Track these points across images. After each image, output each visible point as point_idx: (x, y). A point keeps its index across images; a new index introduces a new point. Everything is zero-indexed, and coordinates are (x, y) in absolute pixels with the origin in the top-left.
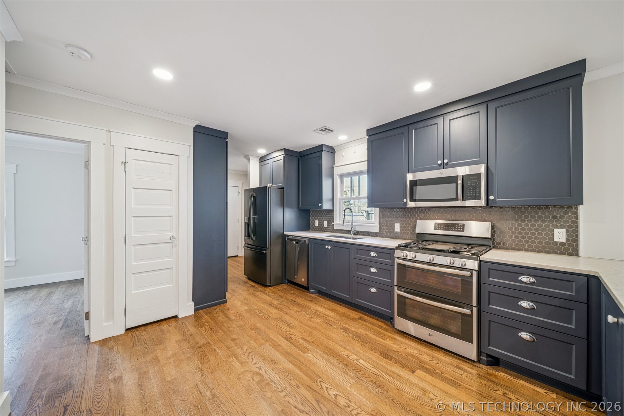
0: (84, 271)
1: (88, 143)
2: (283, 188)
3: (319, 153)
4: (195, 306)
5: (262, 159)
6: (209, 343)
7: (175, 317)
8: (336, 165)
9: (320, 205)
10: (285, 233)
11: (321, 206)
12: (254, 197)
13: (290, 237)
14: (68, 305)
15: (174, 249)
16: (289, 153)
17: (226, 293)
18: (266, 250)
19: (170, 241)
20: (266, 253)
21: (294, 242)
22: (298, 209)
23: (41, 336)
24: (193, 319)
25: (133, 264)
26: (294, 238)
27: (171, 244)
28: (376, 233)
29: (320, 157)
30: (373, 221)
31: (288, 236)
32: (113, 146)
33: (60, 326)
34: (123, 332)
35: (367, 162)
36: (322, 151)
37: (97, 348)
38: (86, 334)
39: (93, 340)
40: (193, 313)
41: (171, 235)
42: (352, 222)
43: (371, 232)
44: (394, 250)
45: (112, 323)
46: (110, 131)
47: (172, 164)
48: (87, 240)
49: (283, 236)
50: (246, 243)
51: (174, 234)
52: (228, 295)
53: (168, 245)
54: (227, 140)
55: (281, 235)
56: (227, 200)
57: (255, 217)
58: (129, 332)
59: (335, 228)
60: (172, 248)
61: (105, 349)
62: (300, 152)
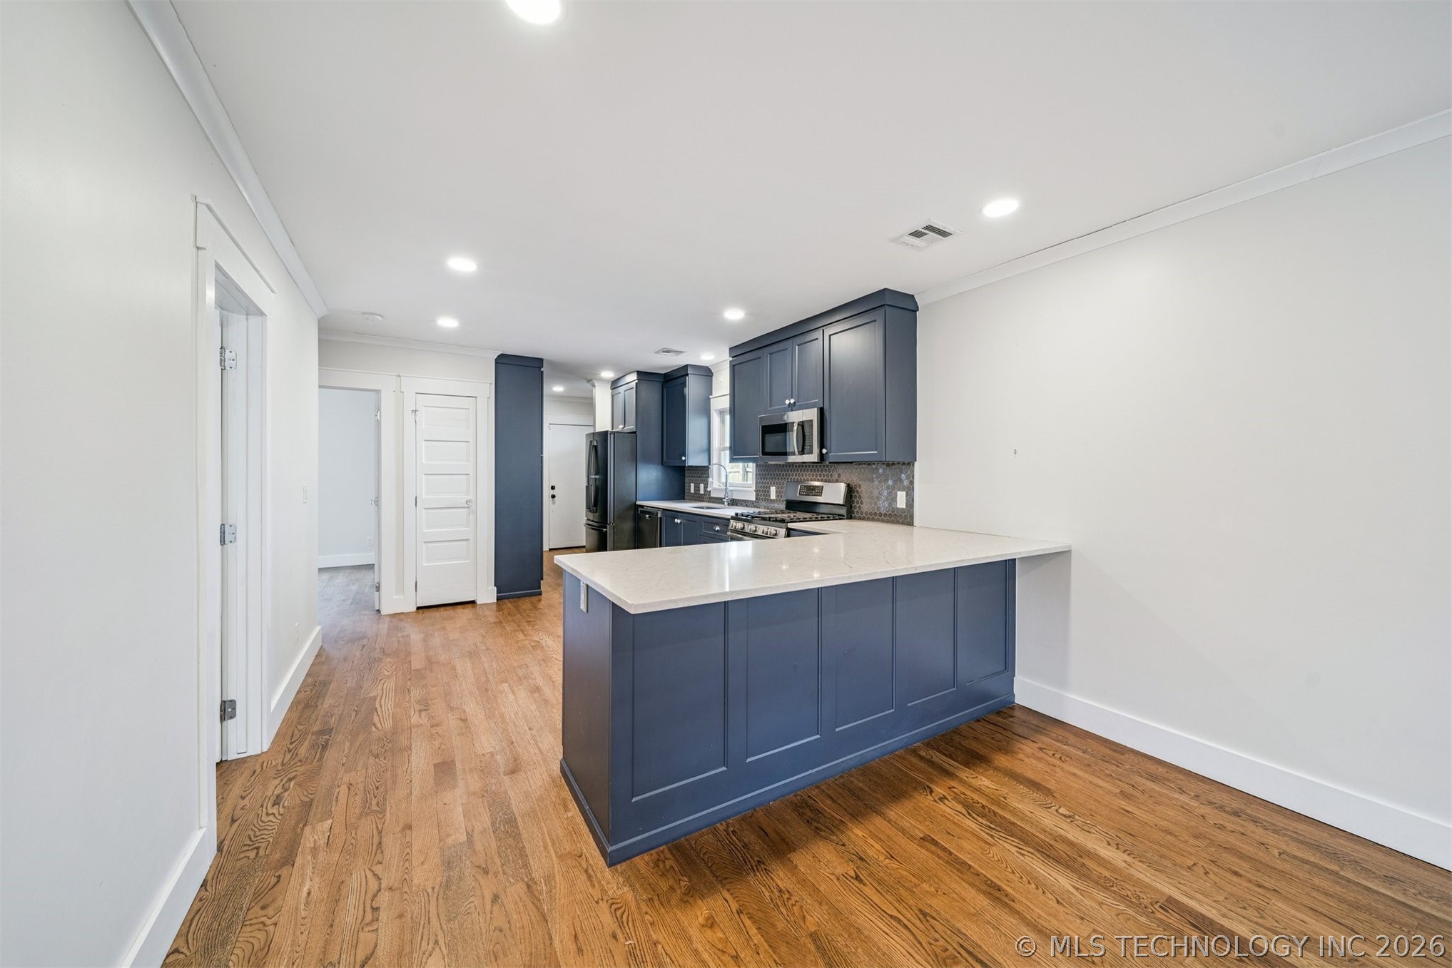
0: (373, 553)
1: (378, 392)
2: (635, 432)
3: (683, 378)
4: (497, 593)
5: (615, 384)
6: (501, 622)
7: (473, 602)
8: (714, 395)
9: (683, 458)
10: (638, 503)
11: (685, 460)
12: (596, 447)
13: (645, 509)
14: (354, 588)
15: (472, 516)
16: (643, 375)
17: (542, 581)
18: (606, 528)
19: (467, 506)
20: (606, 531)
21: (647, 516)
22: (662, 464)
23: (332, 608)
24: (495, 607)
25: (424, 531)
26: (649, 509)
27: (468, 509)
28: (752, 502)
29: (684, 385)
30: (748, 484)
31: (642, 506)
32: (403, 392)
33: (349, 602)
34: (415, 609)
35: (728, 396)
36: (687, 375)
37: (388, 619)
38: (377, 608)
39: (384, 612)
40: (496, 601)
41: (468, 498)
42: (726, 486)
43: (748, 501)
44: (728, 520)
45: (402, 597)
46: (399, 376)
47: (468, 409)
48: (377, 502)
49: (636, 507)
50: (588, 520)
51: (471, 497)
52: (544, 585)
53: (464, 510)
54: (542, 370)
55: (631, 506)
56: (542, 453)
57: (597, 477)
58: (421, 611)
59: (712, 496)
60: (469, 514)
61: (394, 620)
62: (664, 374)
